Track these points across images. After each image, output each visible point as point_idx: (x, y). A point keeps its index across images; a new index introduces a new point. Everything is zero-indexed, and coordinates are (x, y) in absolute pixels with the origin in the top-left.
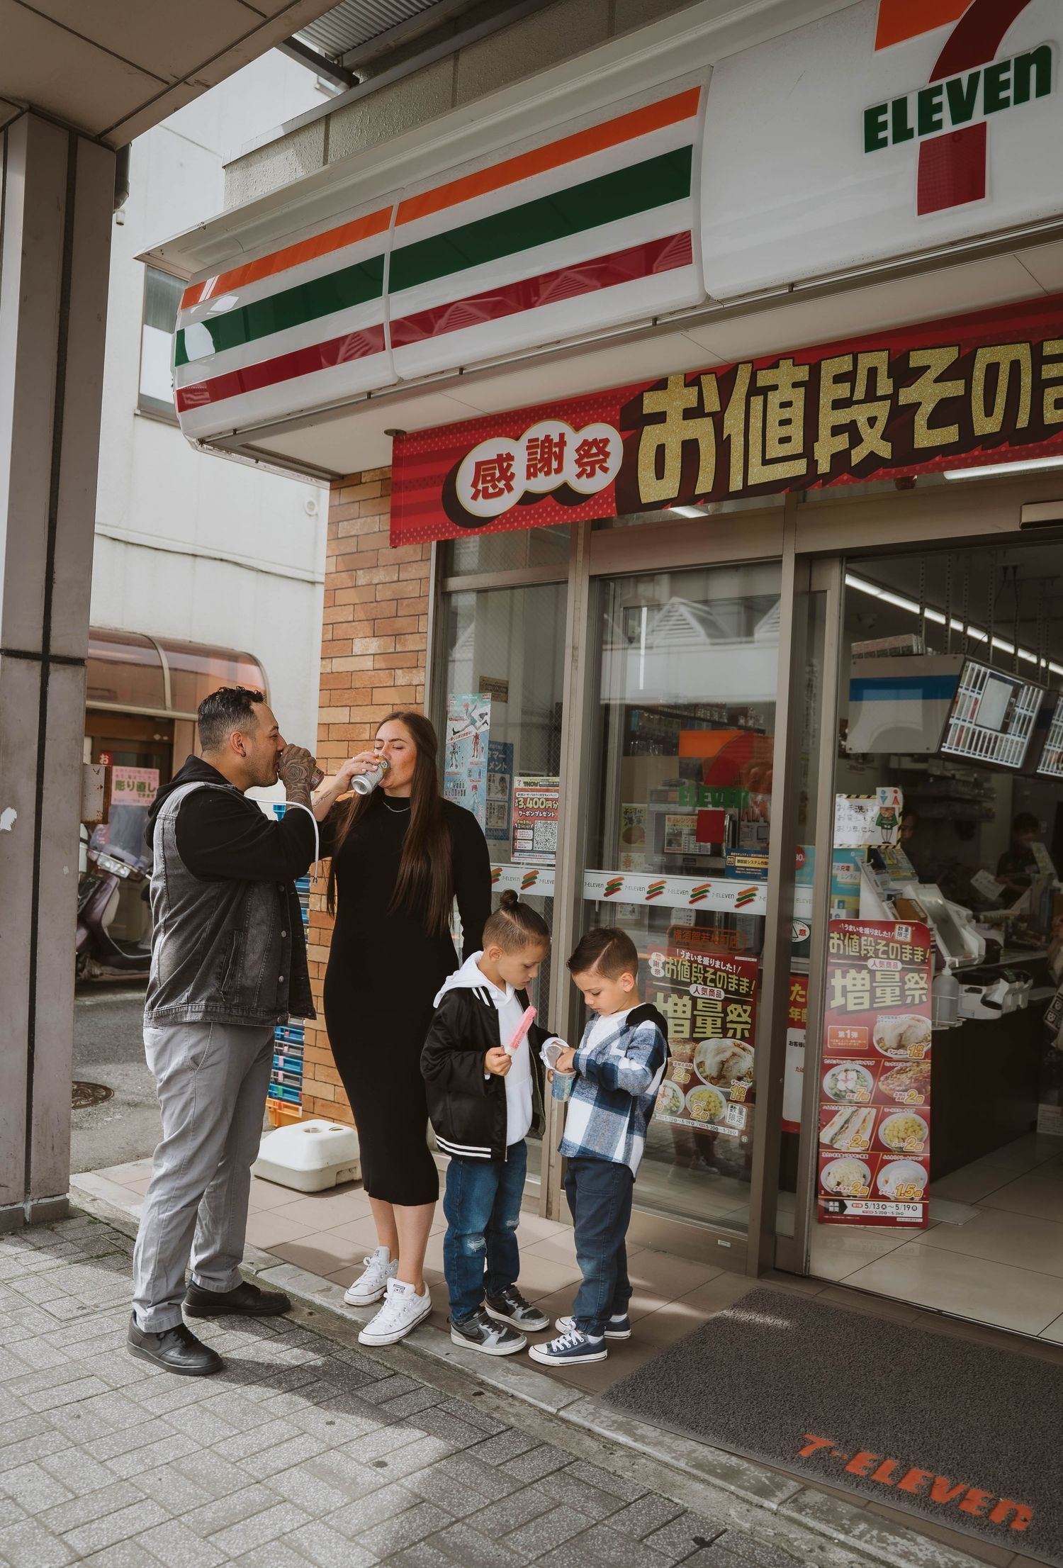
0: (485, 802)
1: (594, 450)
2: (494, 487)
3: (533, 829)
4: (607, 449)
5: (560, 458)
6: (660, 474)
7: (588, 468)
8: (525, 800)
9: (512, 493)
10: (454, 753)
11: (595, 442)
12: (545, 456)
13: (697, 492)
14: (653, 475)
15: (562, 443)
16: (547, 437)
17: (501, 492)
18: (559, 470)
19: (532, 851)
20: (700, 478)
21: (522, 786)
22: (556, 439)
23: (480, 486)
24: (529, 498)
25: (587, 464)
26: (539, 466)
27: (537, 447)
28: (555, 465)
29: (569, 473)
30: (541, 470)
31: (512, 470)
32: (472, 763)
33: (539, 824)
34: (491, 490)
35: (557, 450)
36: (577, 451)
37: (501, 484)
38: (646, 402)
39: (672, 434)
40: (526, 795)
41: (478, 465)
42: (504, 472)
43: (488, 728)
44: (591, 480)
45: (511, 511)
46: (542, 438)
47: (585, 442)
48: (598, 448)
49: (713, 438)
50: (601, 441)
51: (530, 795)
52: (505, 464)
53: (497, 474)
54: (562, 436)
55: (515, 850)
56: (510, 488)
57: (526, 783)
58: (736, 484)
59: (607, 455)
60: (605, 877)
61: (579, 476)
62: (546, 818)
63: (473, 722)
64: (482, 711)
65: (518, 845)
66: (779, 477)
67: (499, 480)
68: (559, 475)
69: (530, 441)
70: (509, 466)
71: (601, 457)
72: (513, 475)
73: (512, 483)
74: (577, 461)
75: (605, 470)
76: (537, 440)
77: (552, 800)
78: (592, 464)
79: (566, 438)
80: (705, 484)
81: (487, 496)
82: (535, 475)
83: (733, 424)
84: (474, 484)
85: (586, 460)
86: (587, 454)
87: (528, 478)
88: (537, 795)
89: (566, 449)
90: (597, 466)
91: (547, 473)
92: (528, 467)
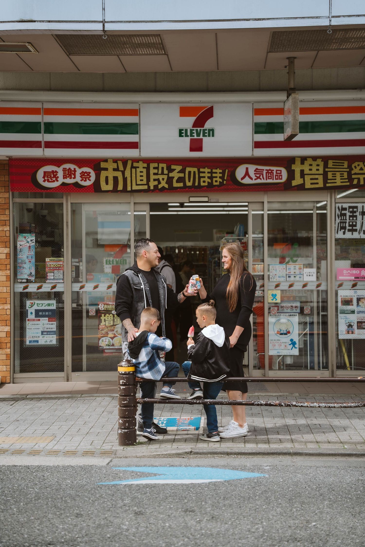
0: (34, 266)
1: (86, 174)
2: (51, 179)
3: (54, 273)
4: (90, 175)
5: (75, 175)
6: (107, 183)
7: (84, 179)
8: (50, 265)
9: (58, 182)
10: (20, 251)
11: (86, 172)
12: (69, 173)
13: (118, 189)
14: (105, 183)
15: (75, 171)
16: (70, 168)
17: (54, 181)
18: (74, 178)
19: (54, 279)
20: (119, 186)
21: (49, 261)
22: (73, 169)
23: (46, 178)
24: (63, 184)
25: (84, 178)
26: (67, 176)
27: (66, 170)
28: (73, 176)
29: (78, 179)
30: (68, 177)
31: (58, 175)
32: (28, 254)
33: (56, 271)
34: (50, 180)
35: (73, 172)
36: (80, 174)
37: (54, 179)
38: (101, 164)
39: (111, 174)
40: (50, 263)
41: (45, 172)
42: (55, 176)
43: (34, 244)
44: (85, 182)
45: (58, 187)
46: (68, 168)
47: (83, 172)
48: (87, 174)
49: (122, 177)
50: (88, 172)
51: (52, 263)
52: (55, 174)
53: (52, 176)
54: (75, 169)
55: (47, 279)
56: (57, 181)
57: (50, 260)
58: (129, 189)
59: (90, 176)
60: (79, 285)
61: (81, 180)
62: (58, 269)
63: (28, 242)
64: (31, 239)
65: (48, 277)
66: (140, 189)
67: (53, 177)
68: (74, 179)
69: (63, 168)
70: (56, 174)
71: (88, 177)
72: (58, 177)
73: (58, 179)
74: (80, 176)
75: (90, 180)
76: (66, 168)
77: (60, 264)
78: (86, 178)
79: (76, 170)
80: (120, 187)
81: (48, 181)
82: (66, 178)
83: (127, 174)
84: (44, 177)
85: (83, 177)
86: (84, 175)
87: (64, 178)
88: (55, 263)
89: (76, 173)
90: (87, 179)
91: (71, 178)
92: (64, 176)
